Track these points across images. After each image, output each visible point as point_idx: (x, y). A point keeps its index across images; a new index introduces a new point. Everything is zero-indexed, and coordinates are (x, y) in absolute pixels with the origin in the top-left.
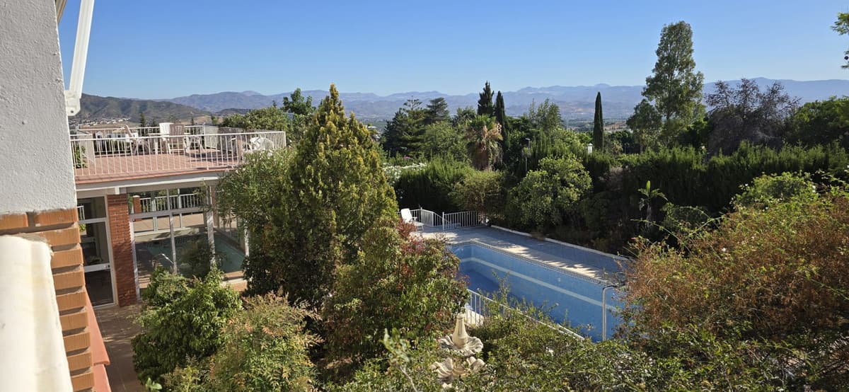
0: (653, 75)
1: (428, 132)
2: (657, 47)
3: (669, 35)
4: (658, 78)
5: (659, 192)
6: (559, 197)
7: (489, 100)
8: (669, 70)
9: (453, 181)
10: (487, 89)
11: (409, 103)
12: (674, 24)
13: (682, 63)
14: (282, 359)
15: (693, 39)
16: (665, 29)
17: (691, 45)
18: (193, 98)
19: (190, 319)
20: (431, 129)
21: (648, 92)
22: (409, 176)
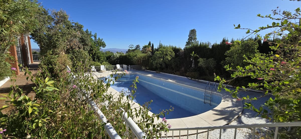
0: (187, 41)
2: (189, 35)
5: (197, 55)
6: (165, 59)
7: (150, 45)
8: (191, 40)
9: (134, 57)
10: (150, 43)
11: (130, 46)
12: (192, 29)
13: (194, 39)
15: (196, 33)
16: (190, 31)
17: (196, 34)
21: (186, 45)
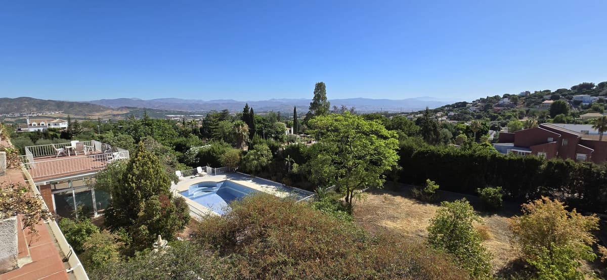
0: (312, 102)
1: (220, 125)
2: (314, 91)
3: (318, 87)
4: (314, 103)
5: (292, 159)
7: (247, 111)
8: (318, 100)
9: (221, 154)
10: (247, 107)
12: (319, 83)
13: (323, 98)
14: (105, 254)
15: (326, 89)
16: (316, 84)
17: (325, 91)
18: (102, 101)
19: (75, 239)
20: (221, 123)
21: (311, 108)
22: (202, 152)
